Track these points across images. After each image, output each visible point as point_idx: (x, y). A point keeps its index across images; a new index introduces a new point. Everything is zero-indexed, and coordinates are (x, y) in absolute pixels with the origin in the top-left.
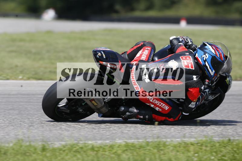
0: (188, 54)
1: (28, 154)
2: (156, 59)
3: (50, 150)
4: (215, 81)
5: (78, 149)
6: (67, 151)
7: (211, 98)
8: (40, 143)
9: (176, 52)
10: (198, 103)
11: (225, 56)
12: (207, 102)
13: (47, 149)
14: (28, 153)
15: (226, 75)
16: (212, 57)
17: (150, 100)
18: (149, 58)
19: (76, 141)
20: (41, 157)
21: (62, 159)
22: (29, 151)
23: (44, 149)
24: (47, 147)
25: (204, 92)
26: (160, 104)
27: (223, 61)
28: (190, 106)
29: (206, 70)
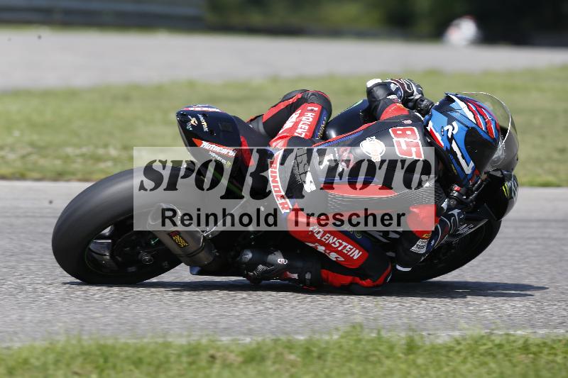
0: (409, 122)
1: (374, 359)
2: (333, 134)
3: (425, 351)
4: (477, 190)
5: (491, 348)
6: (463, 354)
7: (465, 230)
8: (403, 334)
9: (382, 116)
10: (433, 242)
11: (498, 128)
12: (455, 240)
13: (419, 348)
14: (374, 355)
15: (502, 174)
16: (466, 129)
17: (317, 236)
18: (314, 133)
19: (487, 328)
20: (403, 366)
21: (454, 371)
22: (377, 353)
23: (411, 348)
24: (420, 344)
25: (449, 217)
26: (341, 244)
27: (494, 139)
28: (414, 249)
29: (454, 161)
